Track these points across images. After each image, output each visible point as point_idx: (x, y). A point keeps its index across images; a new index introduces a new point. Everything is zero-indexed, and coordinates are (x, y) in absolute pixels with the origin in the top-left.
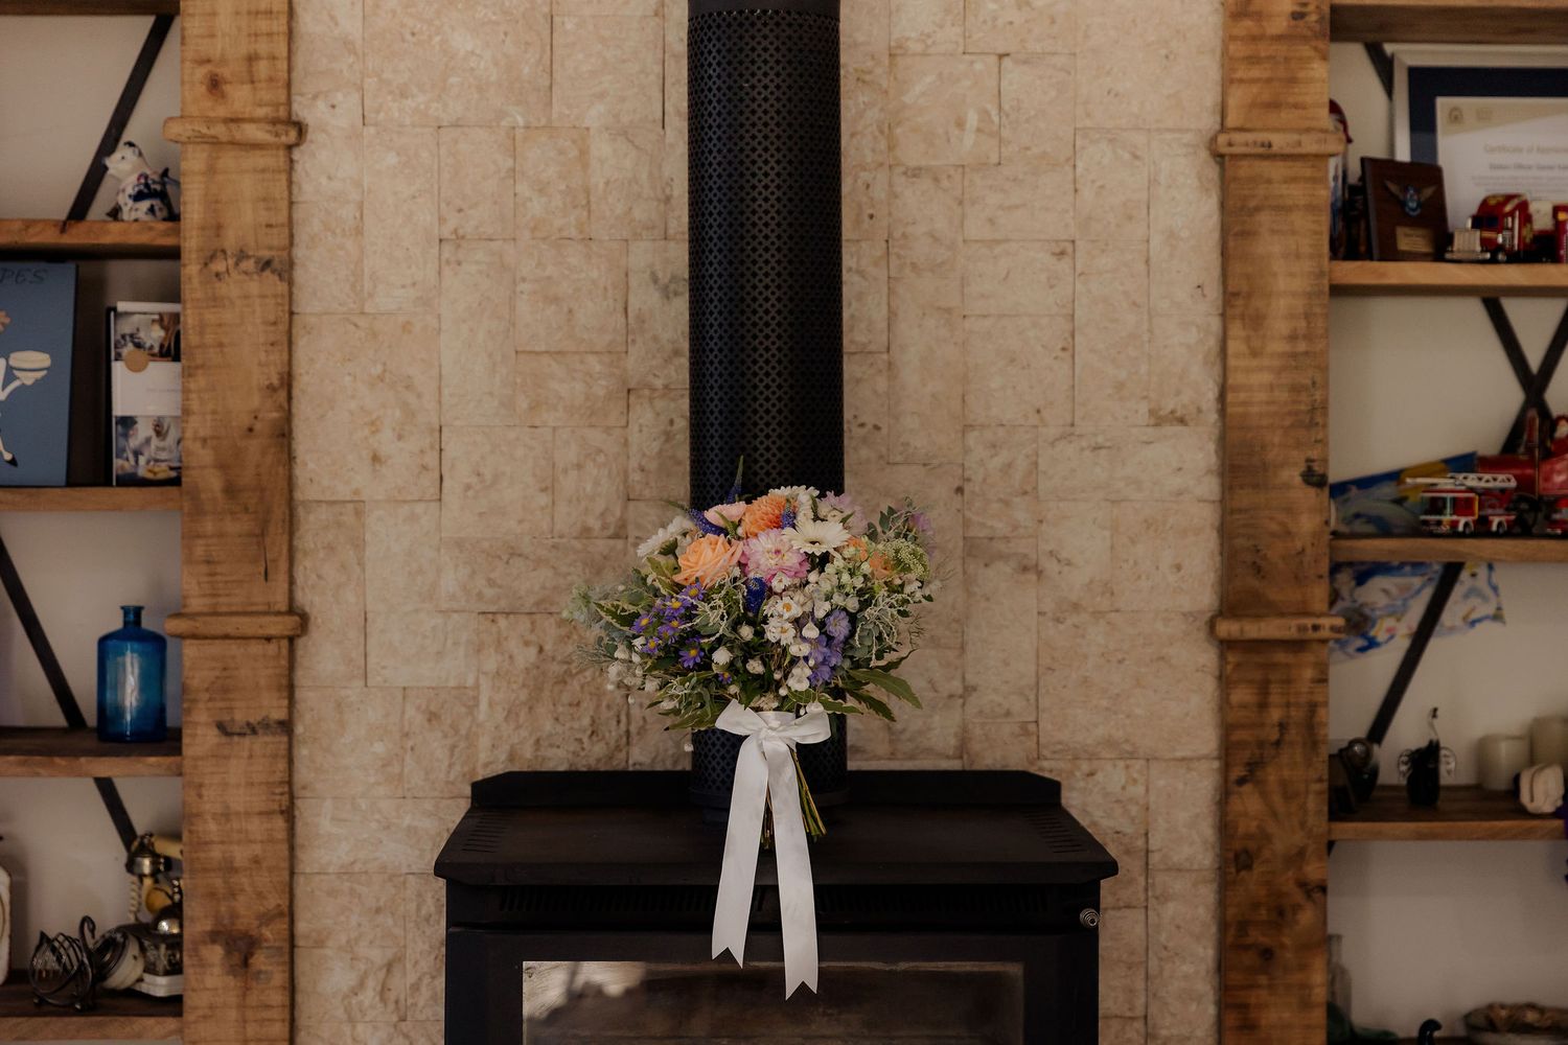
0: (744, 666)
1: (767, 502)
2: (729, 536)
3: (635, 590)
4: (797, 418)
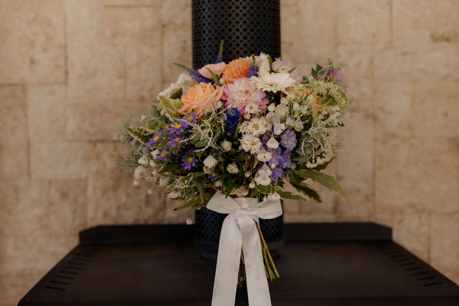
0: (226, 169)
1: (239, 62)
2: (214, 84)
3: (153, 119)
4: (255, 19)
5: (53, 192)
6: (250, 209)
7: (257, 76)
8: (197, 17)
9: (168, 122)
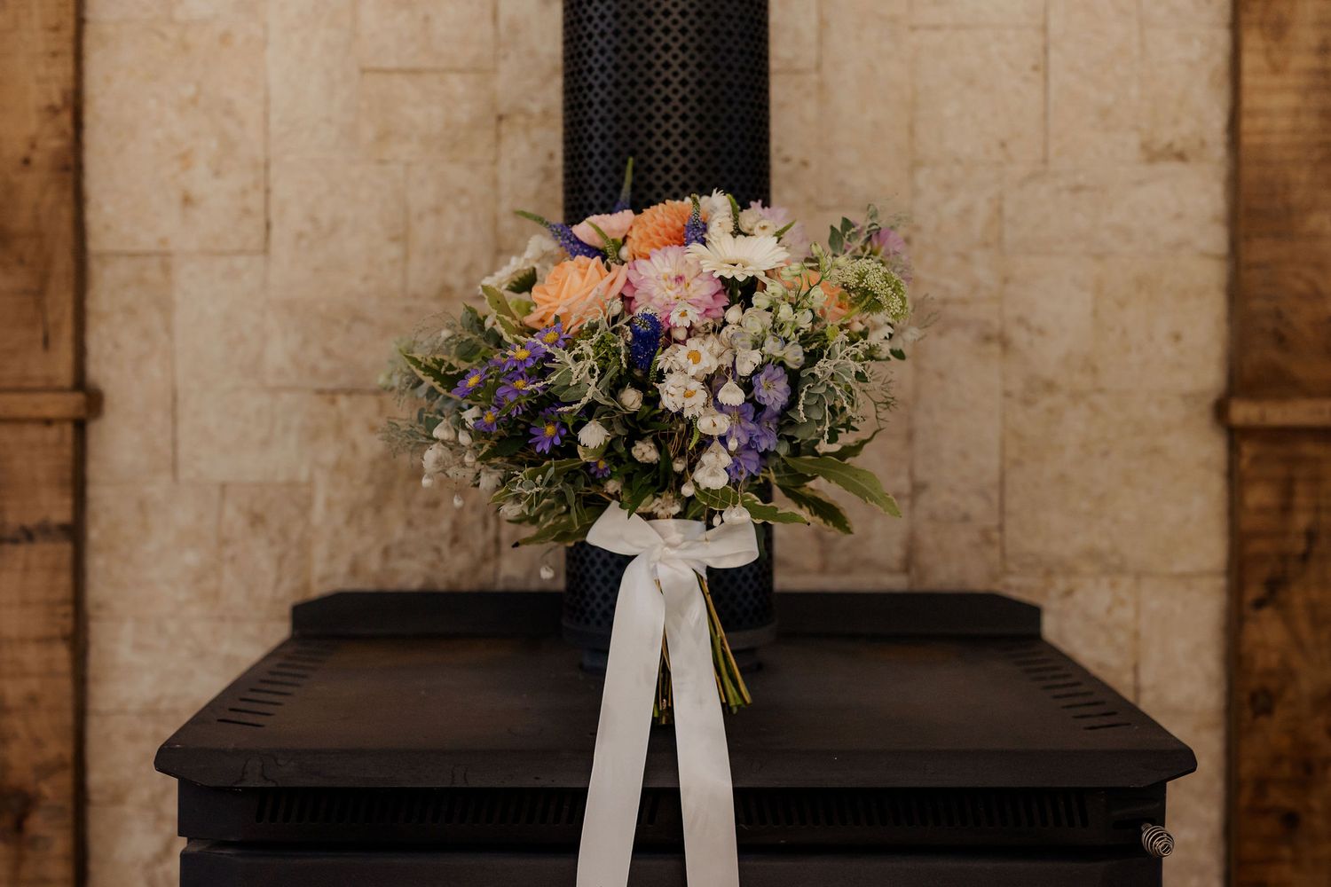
0: (629, 452)
1: (663, 210)
2: (608, 260)
3: (467, 337)
4: (708, 109)
5: (230, 512)
6: (684, 545)
7: (704, 242)
8: (575, 103)
9: (502, 345)
